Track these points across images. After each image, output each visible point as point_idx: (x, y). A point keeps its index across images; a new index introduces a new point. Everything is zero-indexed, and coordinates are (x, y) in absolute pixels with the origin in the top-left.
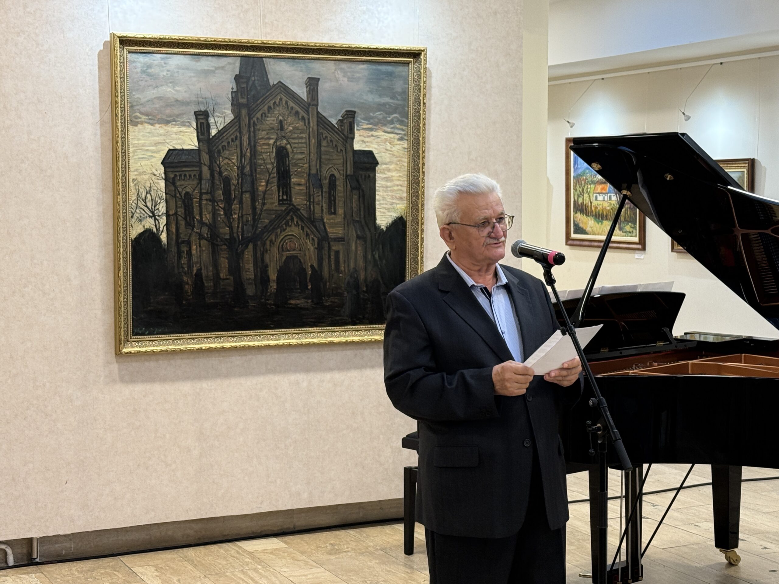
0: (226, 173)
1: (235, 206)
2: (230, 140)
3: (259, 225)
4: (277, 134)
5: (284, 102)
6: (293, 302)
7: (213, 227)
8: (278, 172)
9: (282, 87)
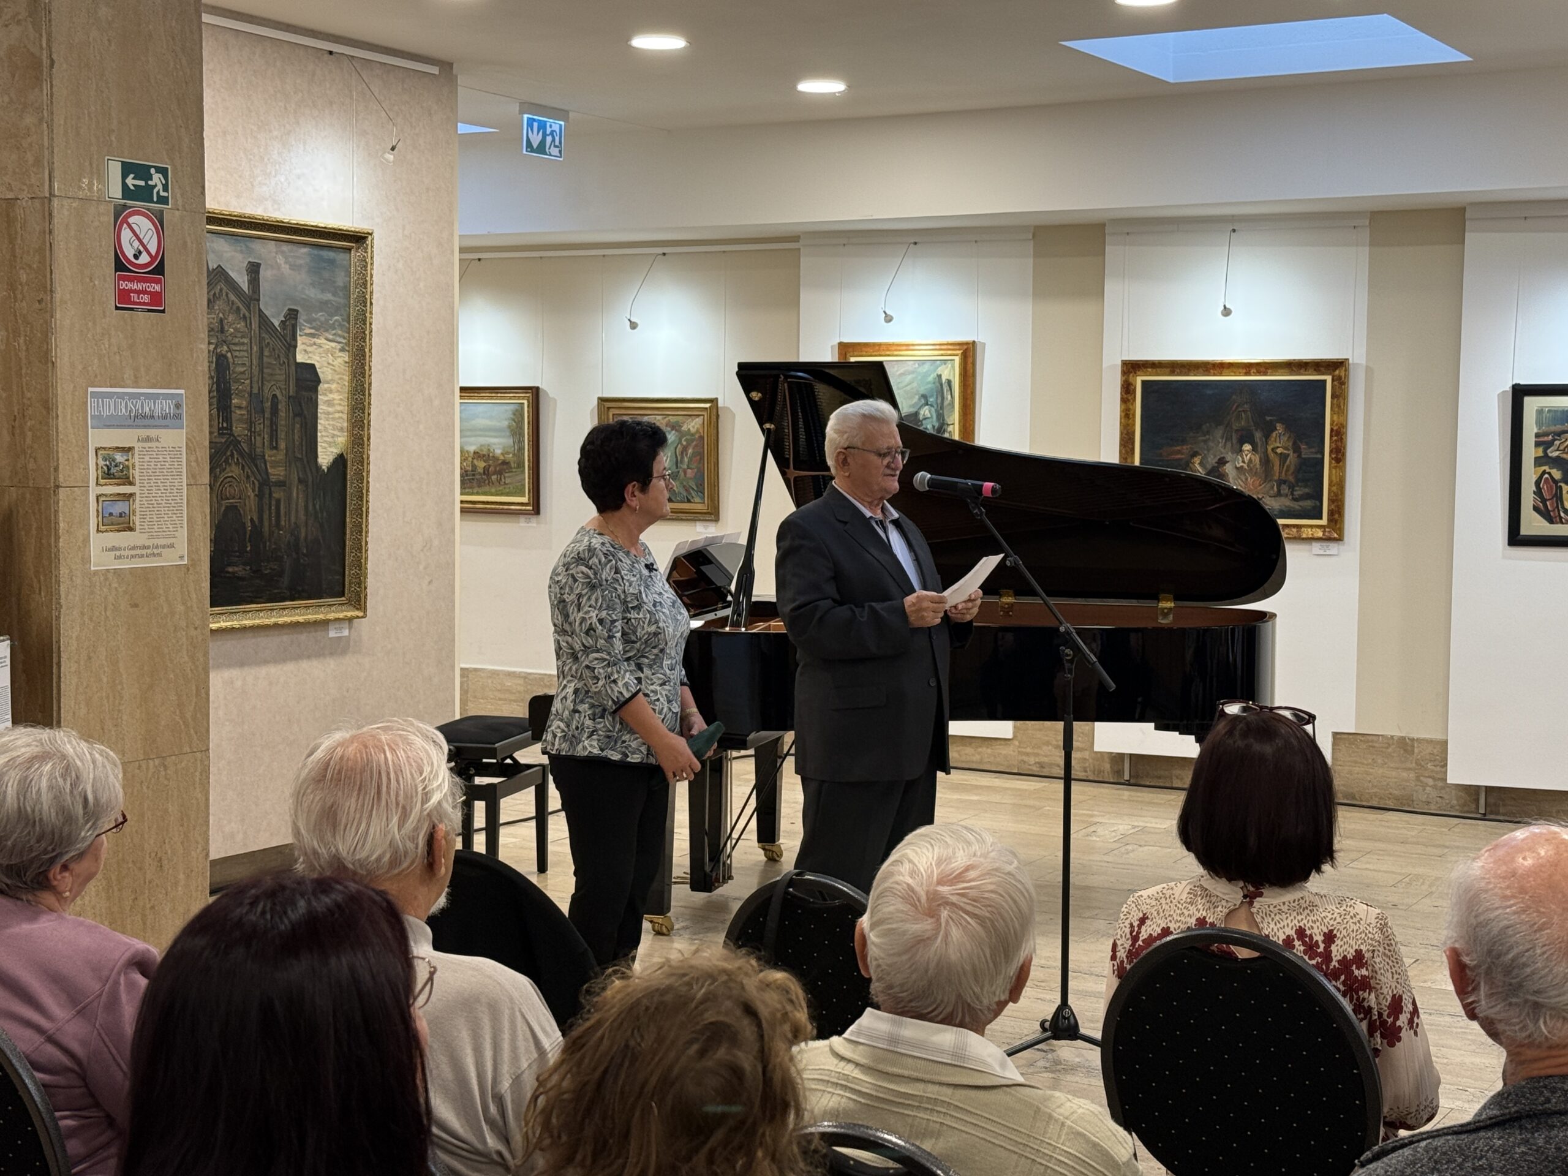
4: (218, 338)
6: (230, 569)
8: (218, 389)
9: (222, 273)
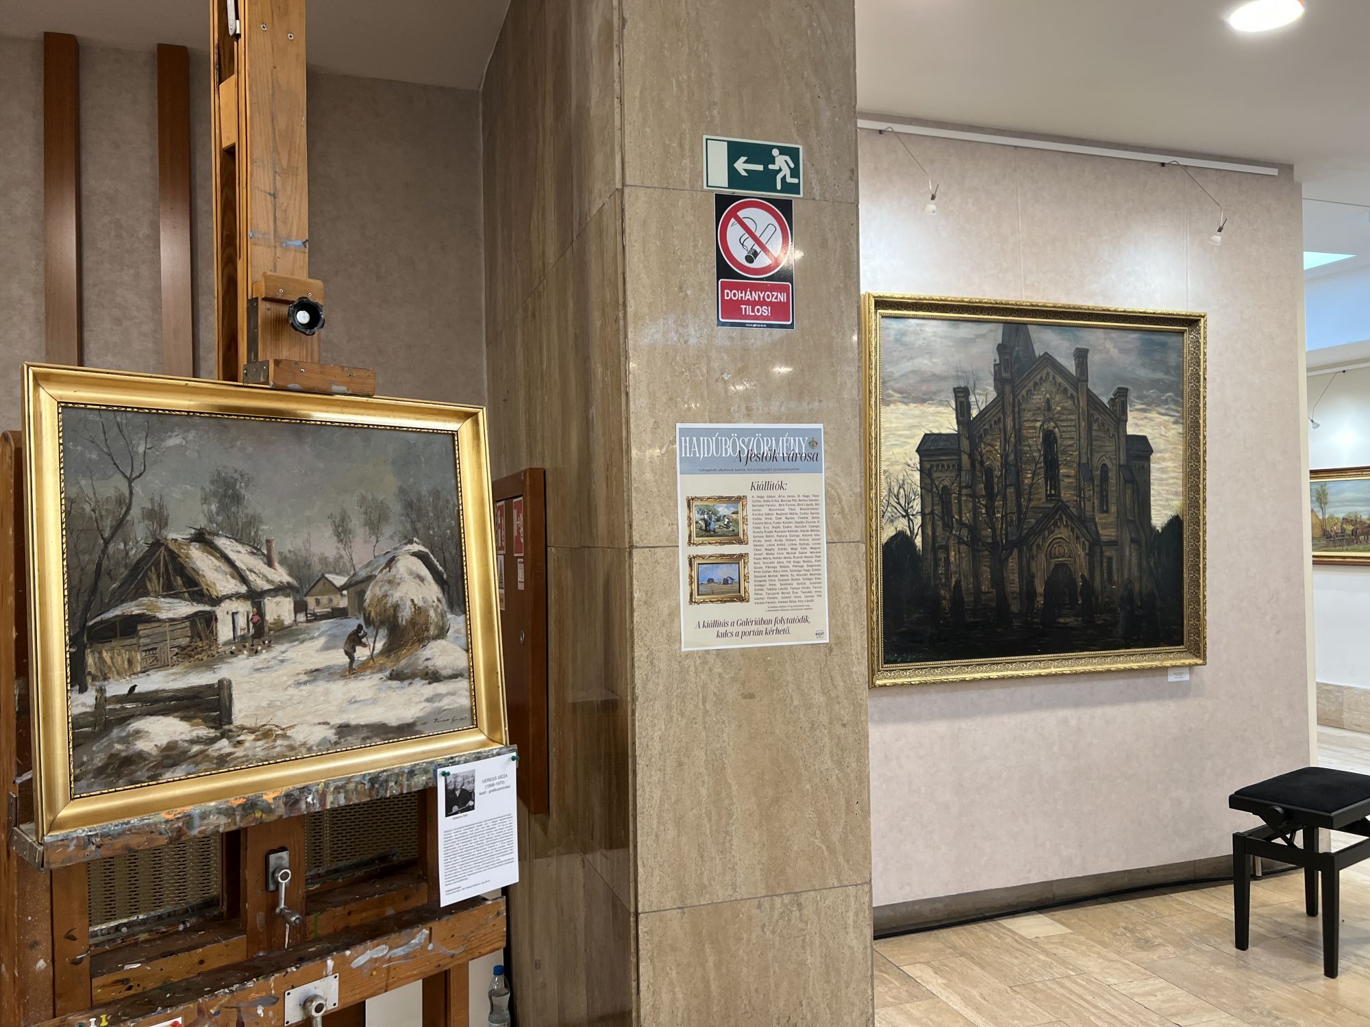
0: (988, 463)
1: (998, 503)
2: (993, 423)
3: (1025, 527)
4: (1044, 415)
5: (1051, 377)
6: (1062, 620)
7: (973, 529)
8: (1046, 461)
9: (1048, 359)
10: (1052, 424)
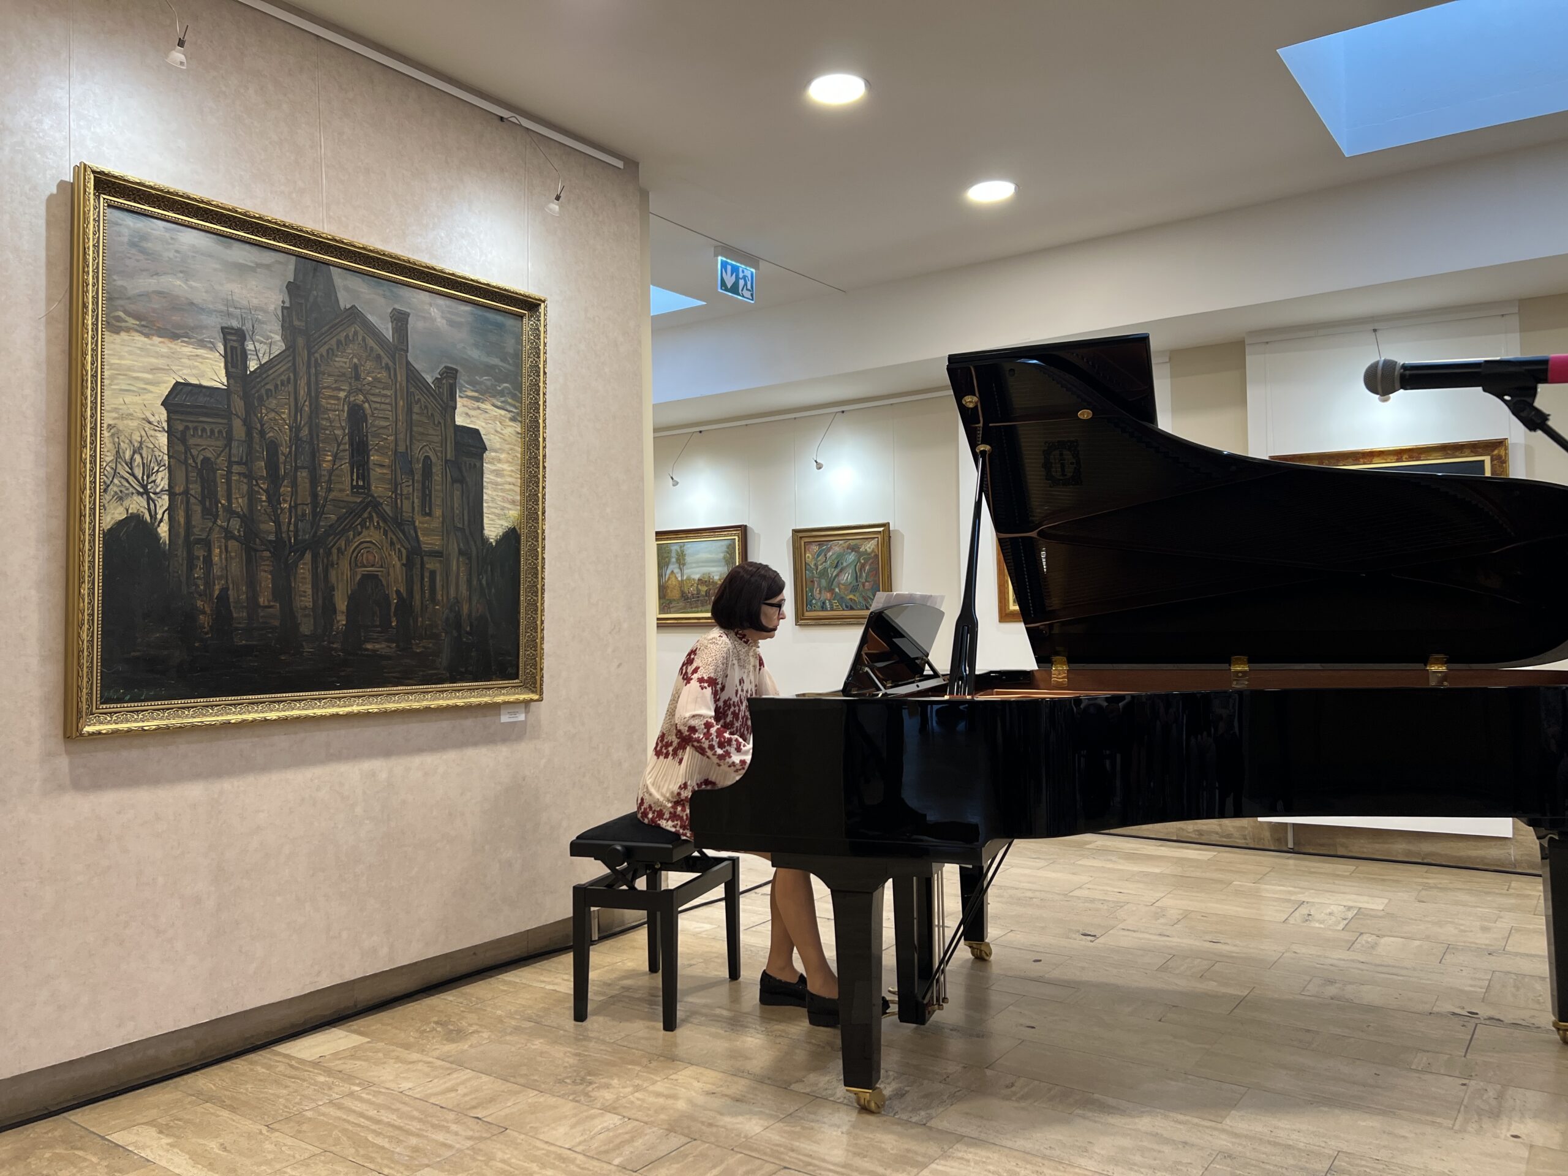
0: (271, 434)
1: (285, 489)
2: (279, 383)
3: (322, 523)
4: (350, 384)
5: (360, 338)
7: (248, 520)
8: (351, 444)
10: (361, 397)
